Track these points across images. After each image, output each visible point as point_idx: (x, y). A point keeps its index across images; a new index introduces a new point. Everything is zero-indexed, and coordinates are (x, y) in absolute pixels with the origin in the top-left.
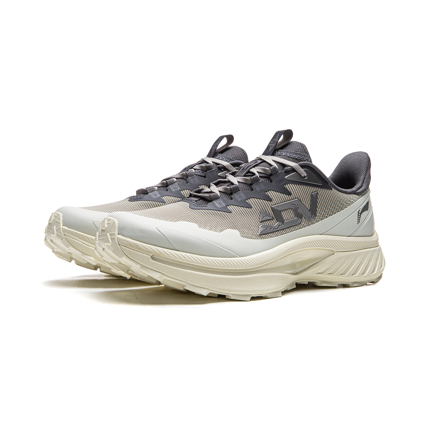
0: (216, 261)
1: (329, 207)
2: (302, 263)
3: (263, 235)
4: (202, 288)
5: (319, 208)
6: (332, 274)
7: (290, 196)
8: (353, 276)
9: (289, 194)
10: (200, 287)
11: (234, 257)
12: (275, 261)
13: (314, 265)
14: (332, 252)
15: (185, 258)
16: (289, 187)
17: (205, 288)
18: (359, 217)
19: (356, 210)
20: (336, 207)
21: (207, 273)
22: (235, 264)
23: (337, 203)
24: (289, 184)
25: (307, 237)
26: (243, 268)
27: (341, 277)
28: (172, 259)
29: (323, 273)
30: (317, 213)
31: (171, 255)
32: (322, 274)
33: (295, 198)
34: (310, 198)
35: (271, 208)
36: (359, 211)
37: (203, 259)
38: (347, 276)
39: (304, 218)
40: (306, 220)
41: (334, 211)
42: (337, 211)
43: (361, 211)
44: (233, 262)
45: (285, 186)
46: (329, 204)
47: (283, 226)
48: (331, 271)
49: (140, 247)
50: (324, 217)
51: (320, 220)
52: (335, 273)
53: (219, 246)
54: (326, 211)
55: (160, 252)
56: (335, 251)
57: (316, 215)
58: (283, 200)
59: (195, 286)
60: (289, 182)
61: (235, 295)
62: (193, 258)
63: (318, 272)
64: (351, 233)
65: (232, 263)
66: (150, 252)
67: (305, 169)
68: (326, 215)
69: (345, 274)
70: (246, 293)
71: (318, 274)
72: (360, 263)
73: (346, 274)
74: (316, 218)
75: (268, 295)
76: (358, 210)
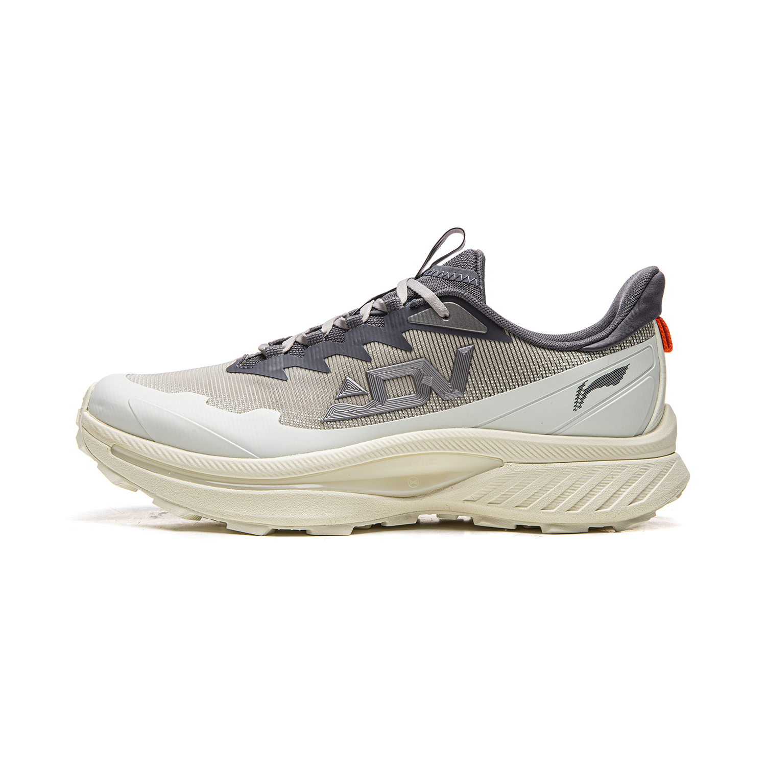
0: (208, 462)
1: (498, 375)
2: (424, 479)
3: (329, 423)
4: (178, 505)
5: (473, 377)
6: (496, 505)
7: (408, 354)
8: (543, 511)
9: (408, 348)
10: (174, 504)
11: (248, 458)
12: (339, 470)
13: (456, 485)
14: (499, 463)
15: (157, 454)
16: (411, 336)
17: (182, 507)
18: (581, 397)
19: (575, 383)
20: (515, 376)
21: (189, 481)
22: (240, 470)
23: (519, 368)
24: (412, 330)
25: (433, 430)
26: (257, 476)
27: (516, 511)
28: (138, 453)
29: (477, 502)
30: (467, 386)
31: (137, 448)
32: (474, 503)
33: (418, 356)
34: (453, 357)
35: (366, 374)
36: (584, 385)
37: (185, 457)
38: (528, 511)
39: (434, 396)
40: (440, 399)
41: (511, 384)
42: (518, 385)
43: (589, 387)
44: (246, 465)
45: (404, 334)
46: (497, 369)
47: (379, 408)
48: (494, 499)
49: (99, 431)
50: (484, 395)
51: (474, 400)
52: (502, 504)
53: (221, 437)
54: (491, 384)
55: (123, 442)
56: (504, 461)
57: (463, 390)
58: (394, 360)
59: (167, 501)
60: (414, 327)
61: (235, 522)
62: (170, 454)
63: (465, 499)
64: (556, 428)
65: (237, 466)
66: (109, 440)
67: (446, 303)
68: (488, 390)
69: (526, 507)
70: (257, 522)
71: (465, 502)
72: (566, 488)
73: (529, 507)
74: (465, 395)
75: (311, 529)
76: (580, 383)
